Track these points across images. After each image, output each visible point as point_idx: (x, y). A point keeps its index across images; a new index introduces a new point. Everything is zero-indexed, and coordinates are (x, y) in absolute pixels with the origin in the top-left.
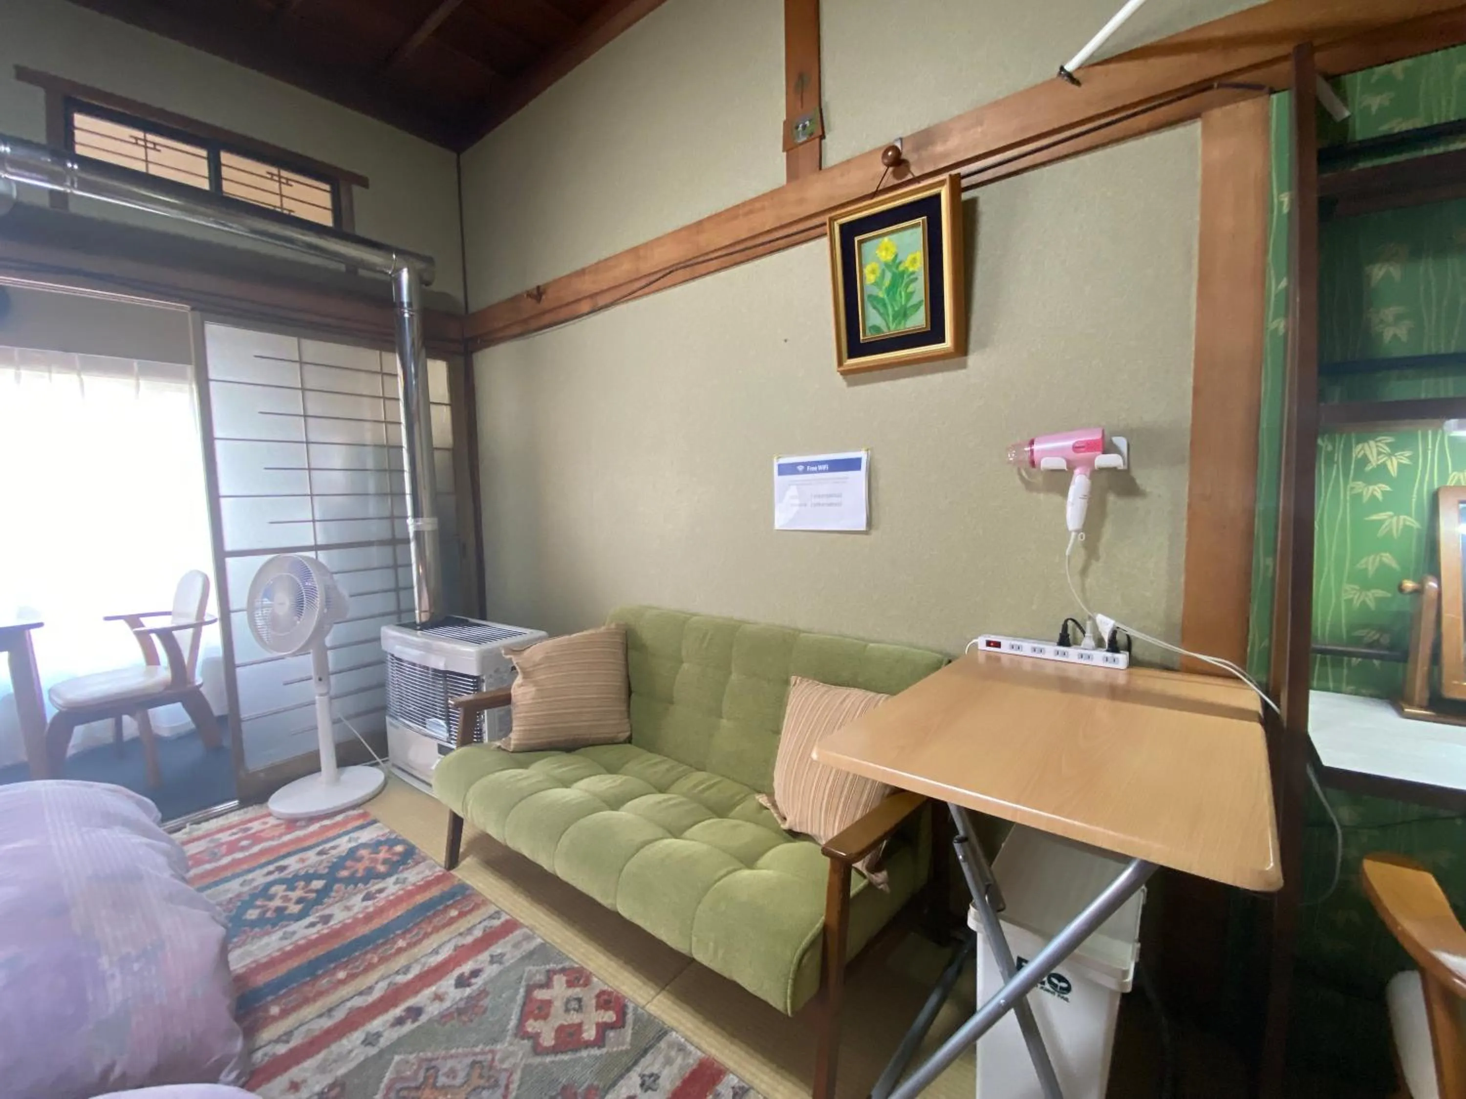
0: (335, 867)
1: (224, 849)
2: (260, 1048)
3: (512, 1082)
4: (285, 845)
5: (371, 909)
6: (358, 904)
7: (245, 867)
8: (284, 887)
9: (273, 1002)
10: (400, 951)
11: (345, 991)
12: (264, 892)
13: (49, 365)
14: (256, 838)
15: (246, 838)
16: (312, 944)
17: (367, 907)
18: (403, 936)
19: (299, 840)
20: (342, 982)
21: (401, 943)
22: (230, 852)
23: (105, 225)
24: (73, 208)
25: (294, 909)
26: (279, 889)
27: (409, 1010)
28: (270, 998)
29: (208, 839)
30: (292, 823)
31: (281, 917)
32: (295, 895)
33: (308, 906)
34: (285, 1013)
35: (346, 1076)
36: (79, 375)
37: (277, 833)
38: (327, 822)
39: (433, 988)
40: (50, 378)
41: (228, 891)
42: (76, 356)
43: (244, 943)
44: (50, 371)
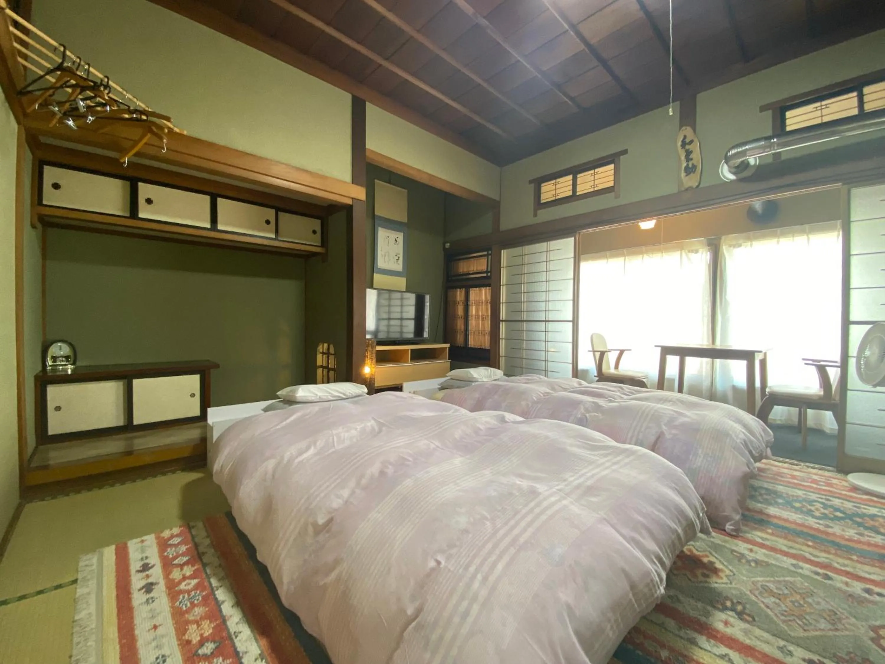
0: (857, 515)
1: (810, 480)
2: (752, 534)
3: (842, 632)
4: (841, 494)
5: (855, 539)
6: (851, 533)
7: (812, 490)
8: (822, 506)
9: (772, 529)
10: (851, 559)
11: (804, 548)
12: (811, 502)
13: (793, 233)
14: (830, 485)
15: (824, 482)
16: (811, 528)
17: (854, 537)
18: (858, 556)
19: (851, 497)
20: (809, 546)
21: (855, 558)
22: (811, 482)
23: (810, 155)
24: (783, 158)
25: (817, 514)
26: (818, 505)
27: (826, 575)
28: (772, 527)
29: (807, 474)
30: (855, 489)
31: (810, 513)
32: (823, 511)
33: (825, 517)
34: (772, 534)
35: (772, 564)
36: (807, 235)
37: (842, 489)
38: (875, 499)
39: (848, 580)
40: (793, 240)
41: (796, 492)
42: (807, 226)
43: (783, 510)
44: (793, 237)
